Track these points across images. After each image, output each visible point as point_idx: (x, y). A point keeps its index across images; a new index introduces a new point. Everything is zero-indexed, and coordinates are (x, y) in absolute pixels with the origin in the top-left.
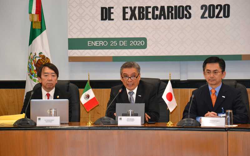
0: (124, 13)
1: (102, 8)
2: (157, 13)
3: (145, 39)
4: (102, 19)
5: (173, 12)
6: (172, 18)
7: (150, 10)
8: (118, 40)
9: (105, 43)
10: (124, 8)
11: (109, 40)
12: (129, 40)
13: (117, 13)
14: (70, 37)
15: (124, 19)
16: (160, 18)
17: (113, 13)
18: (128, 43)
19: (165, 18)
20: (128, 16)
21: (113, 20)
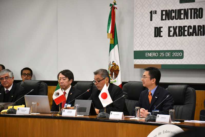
0: (169, 31)
1: (155, 28)
2: (191, 31)
3: (182, 51)
4: (155, 36)
5: (202, 30)
6: (201, 35)
7: (186, 29)
8: (165, 52)
9: (157, 54)
10: (169, 27)
11: (159, 52)
12: (172, 52)
13: (165, 32)
14: (135, 50)
15: (169, 36)
16: (193, 35)
17: (162, 31)
18: (171, 54)
19: (196, 35)
20: (172, 34)
21: (162, 36)
